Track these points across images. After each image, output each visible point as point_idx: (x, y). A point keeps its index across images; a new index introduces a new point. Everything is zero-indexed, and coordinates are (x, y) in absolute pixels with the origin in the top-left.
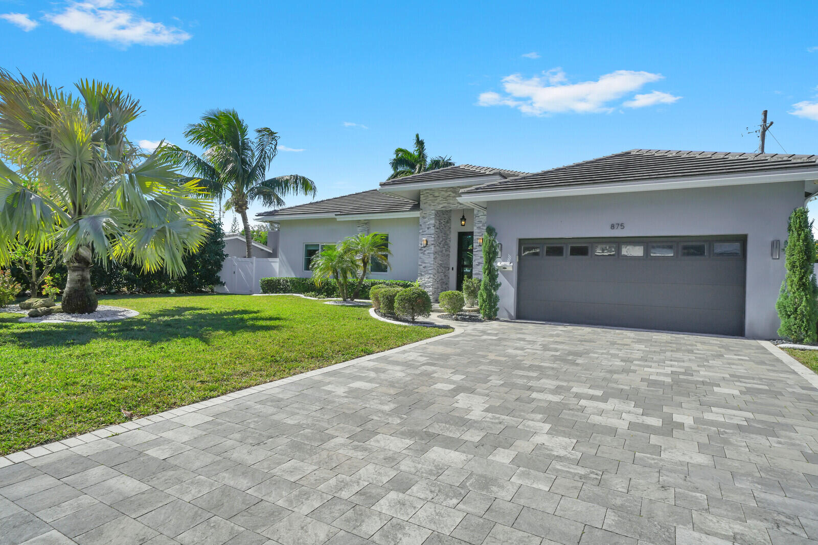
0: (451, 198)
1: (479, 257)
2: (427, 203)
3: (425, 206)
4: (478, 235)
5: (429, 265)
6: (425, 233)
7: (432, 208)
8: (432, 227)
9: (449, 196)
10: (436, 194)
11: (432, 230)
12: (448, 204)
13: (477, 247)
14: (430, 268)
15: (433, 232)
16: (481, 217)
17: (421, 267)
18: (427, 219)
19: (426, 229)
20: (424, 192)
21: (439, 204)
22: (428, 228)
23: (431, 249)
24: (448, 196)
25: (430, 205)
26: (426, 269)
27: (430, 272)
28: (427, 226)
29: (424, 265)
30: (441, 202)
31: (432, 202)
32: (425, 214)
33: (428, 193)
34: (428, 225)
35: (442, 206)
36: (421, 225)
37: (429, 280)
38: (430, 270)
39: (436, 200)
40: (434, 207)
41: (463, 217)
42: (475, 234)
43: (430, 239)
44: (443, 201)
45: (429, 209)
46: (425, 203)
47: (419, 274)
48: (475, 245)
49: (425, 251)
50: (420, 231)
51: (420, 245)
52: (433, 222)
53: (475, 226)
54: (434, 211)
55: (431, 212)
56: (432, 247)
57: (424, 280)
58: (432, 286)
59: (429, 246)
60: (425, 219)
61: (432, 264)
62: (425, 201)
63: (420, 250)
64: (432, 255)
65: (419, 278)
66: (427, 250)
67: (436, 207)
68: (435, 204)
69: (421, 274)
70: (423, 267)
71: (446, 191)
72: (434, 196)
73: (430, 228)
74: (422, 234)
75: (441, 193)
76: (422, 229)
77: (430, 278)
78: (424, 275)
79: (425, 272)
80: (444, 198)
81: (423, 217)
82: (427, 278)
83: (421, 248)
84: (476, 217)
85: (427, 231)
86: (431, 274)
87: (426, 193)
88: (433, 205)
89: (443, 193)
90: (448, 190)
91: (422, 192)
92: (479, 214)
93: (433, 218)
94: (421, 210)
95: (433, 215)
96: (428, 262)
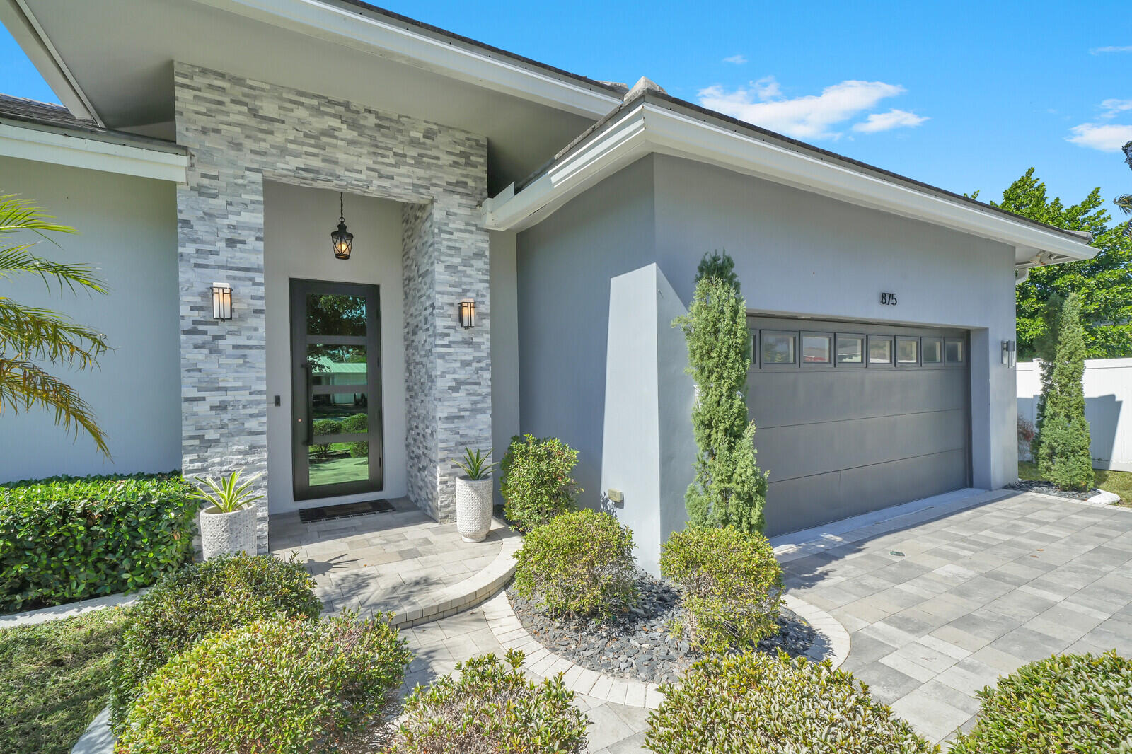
0: (341, 143)
1: (458, 365)
3: (210, 142)
4: (451, 294)
5: (244, 396)
6: (212, 260)
7: (248, 159)
8: (251, 240)
9: (330, 133)
10: (269, 108)
11: (255, 251)
12: (324, 161)
13: (451, 331)
14: (255, 411)
15: (258, 260)
16: (456, 235)
17: (202, 408)
18: (220, 202)
19: (222, 245)
20: (199, 81)
21: (283, 151)
22: (231, 243)
23: (256, 329)
24: (325, 133)
25: (238, 146)
26: (226, 417)
27: (252, 425)
28: (226, 234)
29: (214, 398)
30: (290, 146)
31: (248, 137)
32: (204, 176)
33: (221, 89)
34: (234, 227)
35: (300, 162)
36: (187, 223)
37: (250, 459)
38: (251, 416)
39: (271, 133)
40: (258, 158)
41: (342, 227)
42: (438, 288)
43: (245, 290)
44: (303, 144)
45: (232, 163)
46: (204, 131)
47: (191, 438)
48: (440, 323)
49: (215, 338)
50: (181, 250)
51: (185, 310)
52: (257, 218)
53: (438, 260)
54: (258, 177)
55: (242, 177)
56: (260, 322)
57: (221, 464)
58: (265, 483)
59: (242, 318)
60: (212, 201)
61: (260, 393)
62: (204, 121)
63: (186, 333)
64: (258, 358)
65: (186, 459)
66: (230, 333)
67: (269, 159)
68: (263, 146)
69: (201, 438)
70: (212, 408)
71: (317, 111)
72: (254, 113)
73: (244, 242)
74: (196, 265)
75: (292, 110)
76: (194, 241)
77: (253, 449)
78: (217, 441)
79: (224, 426)
80: (306, 135)
81: (200, 190)
82: (240, 452)
83: (195, 323)
84: (441, 231)
85: (226, 255)
86: (262, 433)
87: (211, 87)
88: (253, 152)
89: (301, 113)
90: (322, 109)
91: (185, 76)
92: (451, 225)
93: (253, 202)
94: (184, 150)
95: (253, 192)
96: (239, 384)
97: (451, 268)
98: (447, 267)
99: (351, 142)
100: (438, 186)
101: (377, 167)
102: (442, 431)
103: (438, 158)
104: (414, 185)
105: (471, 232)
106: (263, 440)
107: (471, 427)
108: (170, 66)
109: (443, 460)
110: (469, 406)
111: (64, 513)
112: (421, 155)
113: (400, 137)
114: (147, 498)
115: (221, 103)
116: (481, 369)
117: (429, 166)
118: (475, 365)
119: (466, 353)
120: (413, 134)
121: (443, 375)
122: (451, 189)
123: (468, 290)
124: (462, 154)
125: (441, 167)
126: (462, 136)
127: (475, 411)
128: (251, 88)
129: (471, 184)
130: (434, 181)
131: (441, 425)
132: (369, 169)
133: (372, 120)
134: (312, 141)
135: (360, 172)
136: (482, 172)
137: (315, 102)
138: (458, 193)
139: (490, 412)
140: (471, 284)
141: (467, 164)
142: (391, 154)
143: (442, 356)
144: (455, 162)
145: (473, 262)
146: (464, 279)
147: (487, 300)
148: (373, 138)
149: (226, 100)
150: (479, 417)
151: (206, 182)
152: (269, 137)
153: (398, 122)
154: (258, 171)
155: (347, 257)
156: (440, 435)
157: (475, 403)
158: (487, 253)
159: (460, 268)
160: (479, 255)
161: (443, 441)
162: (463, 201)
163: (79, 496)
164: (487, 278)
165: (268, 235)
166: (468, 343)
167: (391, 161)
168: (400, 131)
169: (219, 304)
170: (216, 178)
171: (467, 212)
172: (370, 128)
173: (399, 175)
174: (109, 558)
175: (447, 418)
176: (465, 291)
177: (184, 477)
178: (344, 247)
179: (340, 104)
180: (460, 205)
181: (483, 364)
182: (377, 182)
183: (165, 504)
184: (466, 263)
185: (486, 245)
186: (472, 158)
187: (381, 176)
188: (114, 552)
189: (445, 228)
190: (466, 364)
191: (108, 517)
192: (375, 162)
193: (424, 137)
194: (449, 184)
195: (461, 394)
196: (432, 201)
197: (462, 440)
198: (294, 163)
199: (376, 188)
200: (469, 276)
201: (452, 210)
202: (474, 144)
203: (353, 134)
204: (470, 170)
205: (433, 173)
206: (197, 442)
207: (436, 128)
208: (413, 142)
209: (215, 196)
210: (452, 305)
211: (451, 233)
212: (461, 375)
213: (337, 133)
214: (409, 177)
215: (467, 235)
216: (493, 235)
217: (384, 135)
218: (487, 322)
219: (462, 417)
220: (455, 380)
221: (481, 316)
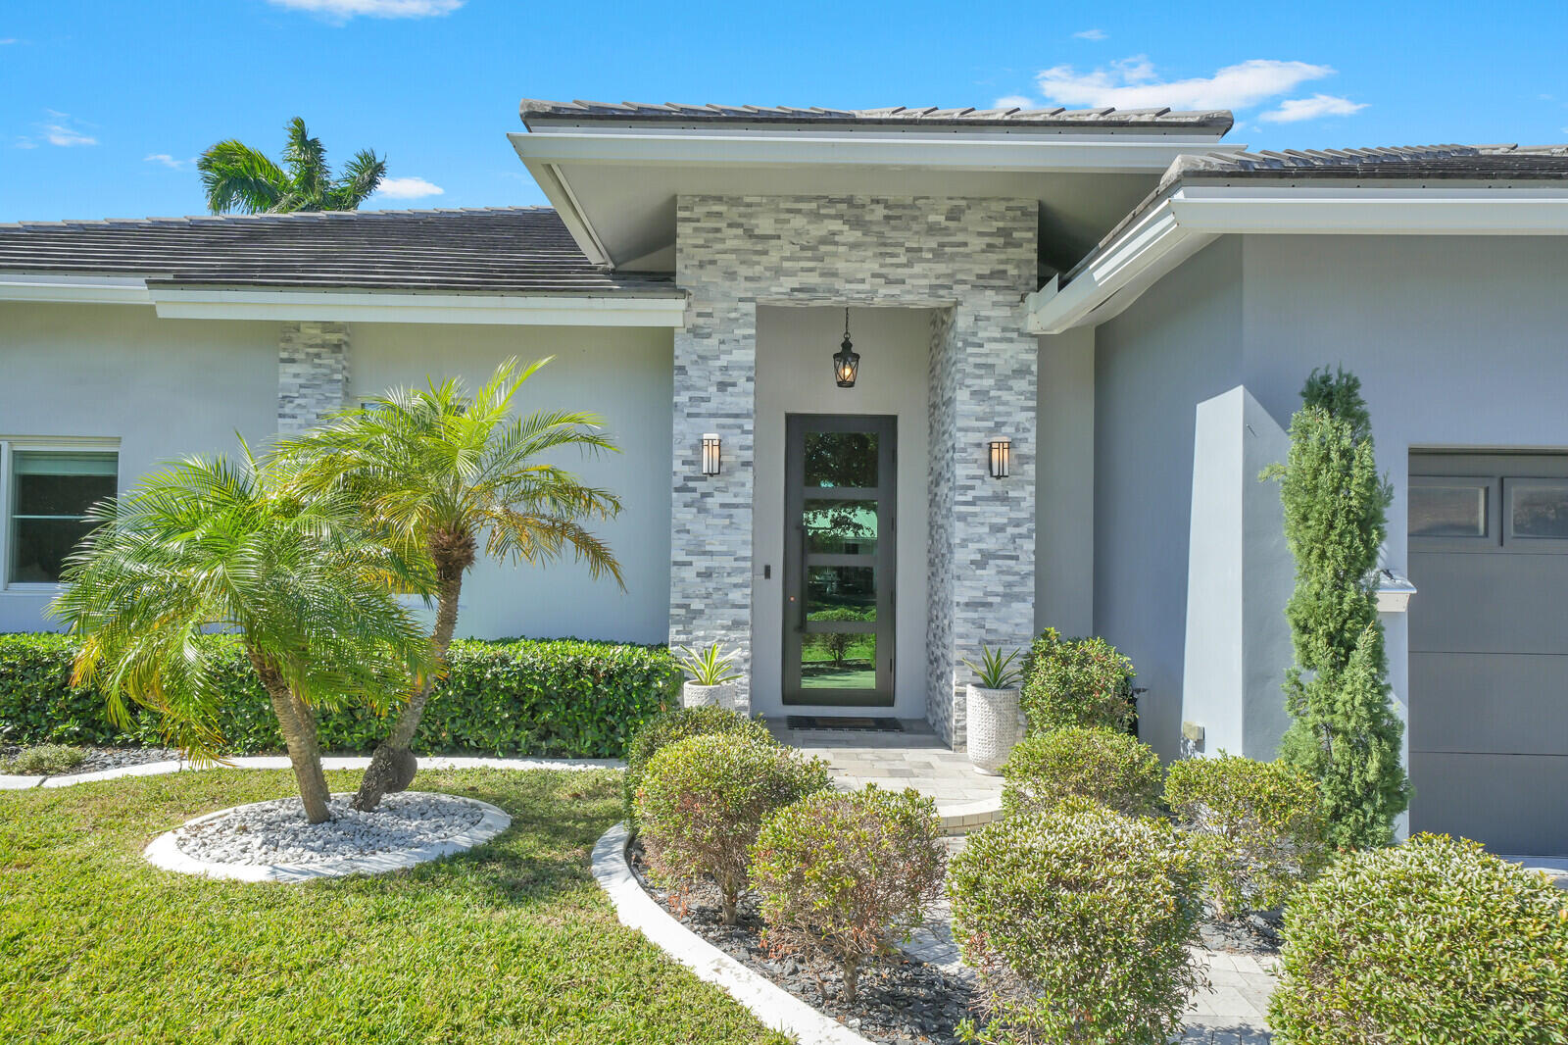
0: (841, 249)
1: (986, 529)
2: (713, 262)
3: (707, 276)
4: (979, 430)
5: (728, 563)
6: (704, 408)
7: (741, 288)
8: (742, 381)
9: (829, 239)
10: (765, 225)
11: (745, 393)
12: (822, 275)
13: (977, 483)
14: (739, 580)
15: (747, 403)
16: (988, 347)
17: (689, 574)
18: (713, 341)
19: (713, 389)
20: (699, 211)
21: (778, 272)
22: (722, 386)
23: (743, 485)
24: (824, 241)
25: (731, 275)
26: (711, 585)
27: (736, 596)
28: (718, 377)
29: (701, 563)
30: (786, 264)
31: (743, 262)
32: (699, 315)
33: (719, 214)
34: (725, 369)
35: (794, 282)
36: (682, 369)
37: (733, 635)
38: (736, 586)
39: (765, 253)
40: (749, 285)
41: (847, 345)
42: (960, 423)
43: (735, 439)
44: (799, 259)
45: (726, 296)
46: (701, 265)
47: (679, 606)
48: (961, 472)
49: (704, 495)
50: (676, 399)
51: (677, 466)
52: (747, 355)
53: (962, 385)
54: (751, 307)
55: (736, 310)
56: (747, 476)
57: (705, 638)
58: (747, 666)
59: (729, 472)
60: (705, 341)
61: (744, 559)
62: (704, 254)
63: (677, 490)
64: (744, 517)
65: (673, 630)
66: (717, 489)
67: (763, 284)
68: (758, 269)
69: (686, 607)
70: (699, 575)
71: (816, 216)
72: (750, 234)
73: (734, 385)
74: (689, 415)
75: (788, 221)
76: (688, 388)
77: (737, 624)
78: (701, 612)
79: (708, 596)
80: (803, 248)
81: (695, 332)
82: (723, 627)
83: (687, 479)
84: (967, 344)
85: (717, 401)
86: (744, 607)
87: (709, 214)
88: (746, 279)
89: (798, 222)
90: (822, 211)
91: (686, 209)
92: (980, 335)
93: (745, 337)
94: (683, 293)
95: (746, 325)
96: (724, 548)
97: (980, 395)
98: (974, 393)
99: (854, 246)
100: (964, 282)
101: (884, 271)
102: (959, 621)
103: (965, 244)
104: (931, 287)
105: (1011, 340)
106: (745, 614)
107: (1004, 620)
108: (674, 199)
109: (960, 663)
110: (1001, 589)
111: (578, 666)
112: (942, 245)
113: (915, 227)
114: (640, 663)
115: (718, 230)
116: (1021, 536)
117: (952, 258)
118: (1010, 530)
119: (998, 513)
120: (932, 218)
121: (964, 543)
122: (982, 283)
123: (1004, 424)
124: (1000, 232)
125: (967, 255)
126: (1002, 206)
127: (1009, 597)
128: (749, 205)
129: (1012, 271)
130: (959, 277)
131: (957, 614)
132: (874, 276)
133: (880, 212)
134: (809, 254)
135: (863, 281)
136: (1029, 252)
137: (814, 205)
138: (993, 288)
139: (1032, 599)
140: (1008, 414)
141: (1007, 245)
142: (901, 251)
143: (963, 518)
144: (989, 246)
145: (1011, 383)
146: (999, 408)
147: (1032, 437)
148: (880, 234)
149: (723, 225)
150: (1015, 605)
151: (701, 321)
152: (764, 259)
153: (913, 206)
154: (751, 300)
155: (851, 385)
156: (957, 628)
157: (1010, 585)
158: (1034, 368)
159: (993, 393)
160: (1021, 372)
161: (961, 636)
162: (1000, 298)
163: (589, 654)
164: (1033, 403)
165: (758, 373)
166: (1001, 498)
167: (903, 259)
168: (915, 218)
169: (709, 459)
170: (710, 315)
171: (1007, 312)
172: (878, 223)
173: (912, 276)
174: (609, 718)
175: (967, 604)
176: (999, 425)
177: (672, 649)
178: (848, 371)
179: (842, 201)
180: (995, 304)
181: (1023, 530)
182: (883, 291)
183: (654, 671)
184: (1002, 384)
185: (1033, 357)
186: (1016, 235)
187: (889, 282)
188: (613, 714)
189: (971, 339)
190: (997, 529)
191: (610, 677)
192: (881, 266)
193: (947, 219)
194: (980, 277)
195: (990, 571)
196: (957, 304)
197: (989, 637)
198: (789, 283)
199: (884, 296)
200: (1006, 403)
201: (983, 313)
202: (1019, 213)
203: (855, 235)
204: (1012, 252)
205: (957, 266)
206: (682, 612)
207: (963, 203)
208: (932, 230)
209: (709, 336)
210: (979, 445)
211: (981, 346)
212: (991, 544)
213: (837, 238)
214: (925, 276)
215: (1004, 346)
216: (1044, 342)
217: (894, 228)
218: (1030, 469)
219: (990, 604)
220: (980, 551)
221: (1023, 459)
